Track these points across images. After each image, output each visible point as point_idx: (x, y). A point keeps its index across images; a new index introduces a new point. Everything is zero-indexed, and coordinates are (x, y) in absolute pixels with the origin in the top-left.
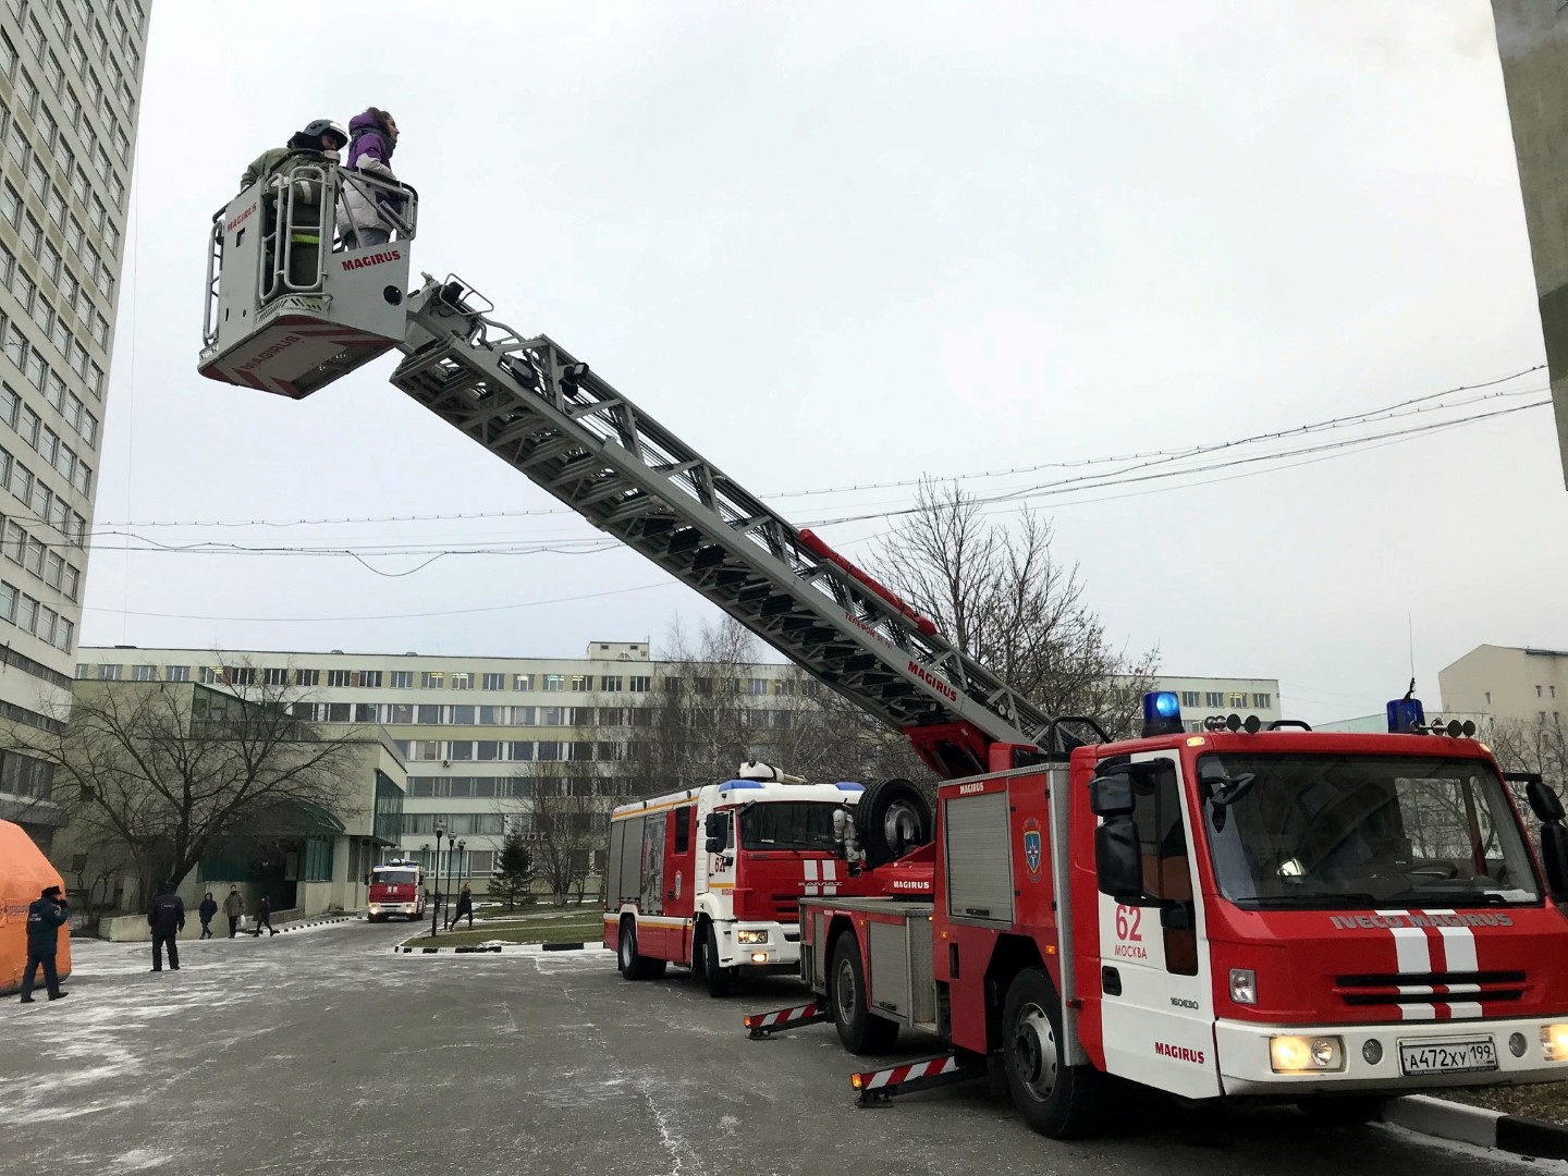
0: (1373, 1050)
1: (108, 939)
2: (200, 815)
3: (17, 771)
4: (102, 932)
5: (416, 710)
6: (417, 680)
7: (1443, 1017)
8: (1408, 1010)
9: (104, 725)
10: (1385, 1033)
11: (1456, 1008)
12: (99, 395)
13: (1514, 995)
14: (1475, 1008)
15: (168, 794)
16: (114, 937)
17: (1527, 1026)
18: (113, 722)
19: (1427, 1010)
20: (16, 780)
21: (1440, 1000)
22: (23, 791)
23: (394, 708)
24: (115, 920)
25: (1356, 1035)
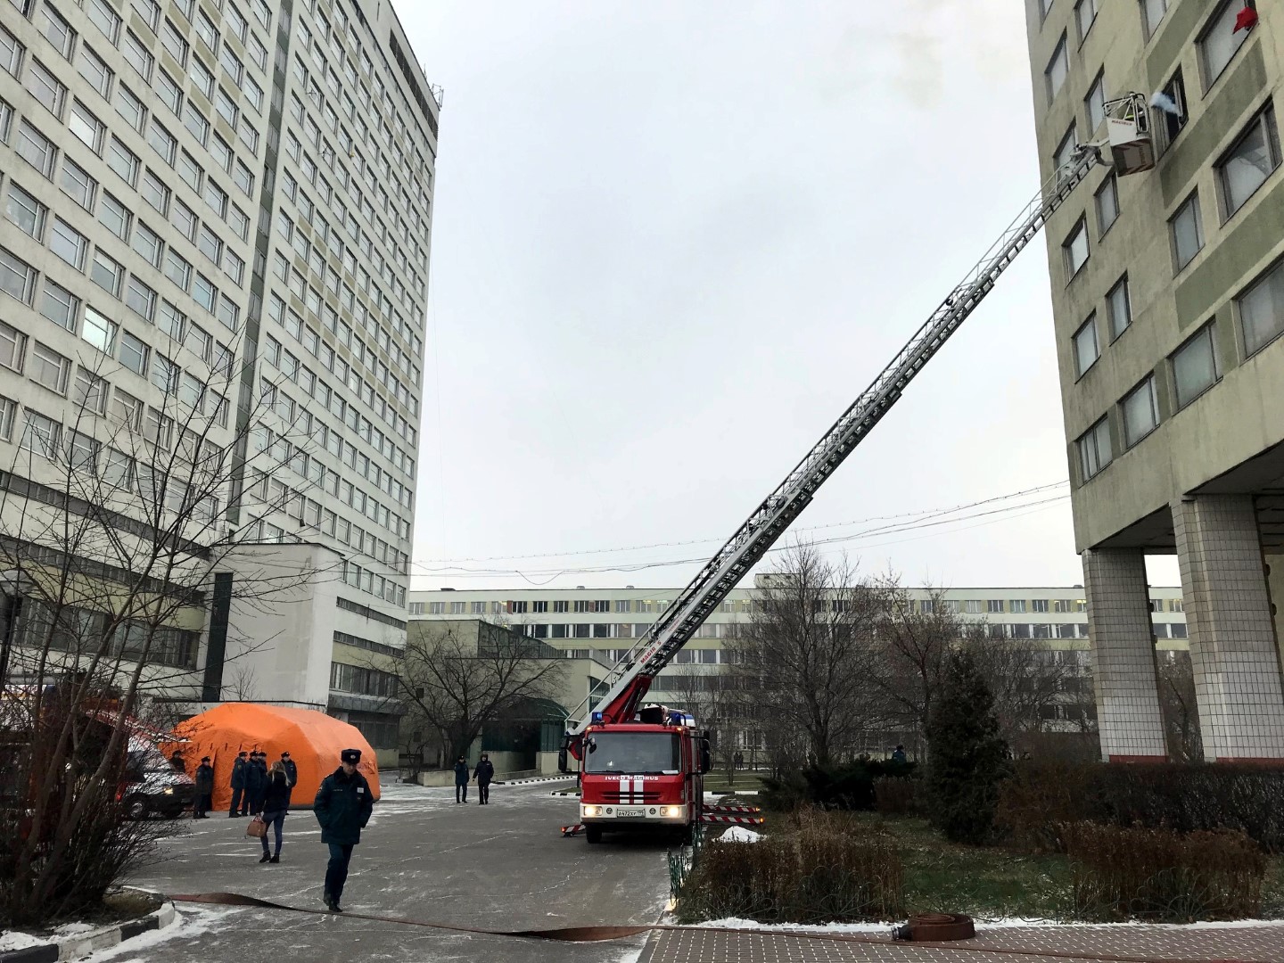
0: (609, 811)
1: (422, 785)
2: (476, 709)
3: (378, 682)
4: (419, 780)
5: (633, 627)
6: (632, 606)
7: (632, 803)
8: (621, 801)
9: (419, 655)
10: (613, 807)
11: (636, 801)
12: (414, 446)
13: (656, 798)
14: (642, 801)
15: (456, 698)
16: (425, 784)
17: (657, 807)
18: (424, 653)
19: (628, 801)
20: (377, 687)
21: (632, 799)
22: (381, 694)
23: (620, 626)
24: (425, 774)
25: (605, 807)
